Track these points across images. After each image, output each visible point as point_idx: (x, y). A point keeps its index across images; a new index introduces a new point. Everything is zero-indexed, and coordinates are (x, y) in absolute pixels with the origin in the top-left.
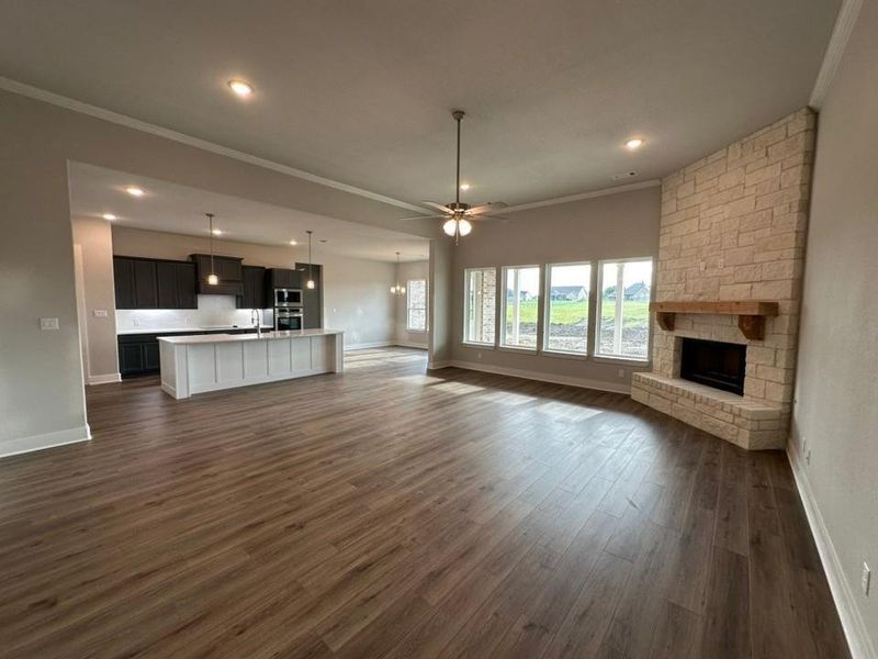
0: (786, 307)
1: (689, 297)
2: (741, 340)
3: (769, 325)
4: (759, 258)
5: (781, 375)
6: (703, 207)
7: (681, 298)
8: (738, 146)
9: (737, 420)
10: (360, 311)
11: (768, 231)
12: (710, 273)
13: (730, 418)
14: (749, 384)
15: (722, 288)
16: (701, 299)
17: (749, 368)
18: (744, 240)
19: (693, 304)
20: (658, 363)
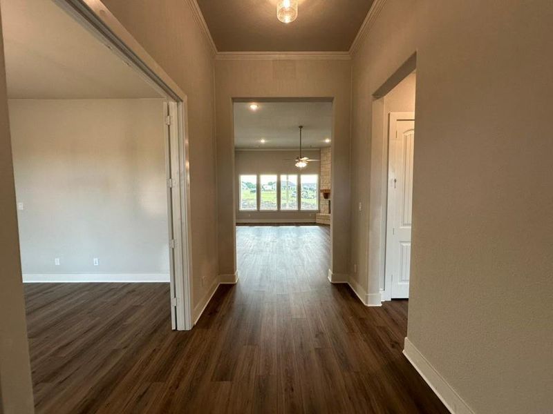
7: (329, 188)
20: (322, 210)
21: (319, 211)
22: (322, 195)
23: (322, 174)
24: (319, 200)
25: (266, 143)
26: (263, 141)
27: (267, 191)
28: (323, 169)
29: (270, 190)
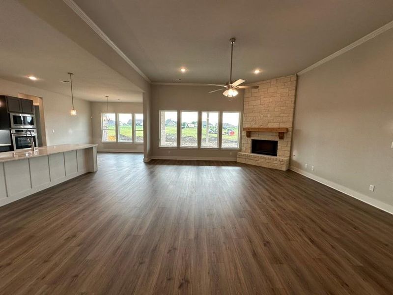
0: (290, 129)
1: (256, 126)
2: (277, 139)
3: (285, 135)
4: (282, 115)
5: (289, 149)
6: (262, 97)
7: (253, 127)
8: (275, 79)
9: (282, 163)
10: (71, 131)
11: (285, 108)
12: (265, 118)
13: (279, 163)
14: (279, 152)
15: (269, 124)
16: (261, 127)
17: (279, 147)
18: (277, 109)
19: (258, 129)
20: (243, 148)
21: (240, 150)
22: (244, 133)
23: (245, 111)
24: (241, 139)
25: (186, 73)
26: (183, 70)
27: (191, 128)
28: (246, 107)
29: (193, 128)
